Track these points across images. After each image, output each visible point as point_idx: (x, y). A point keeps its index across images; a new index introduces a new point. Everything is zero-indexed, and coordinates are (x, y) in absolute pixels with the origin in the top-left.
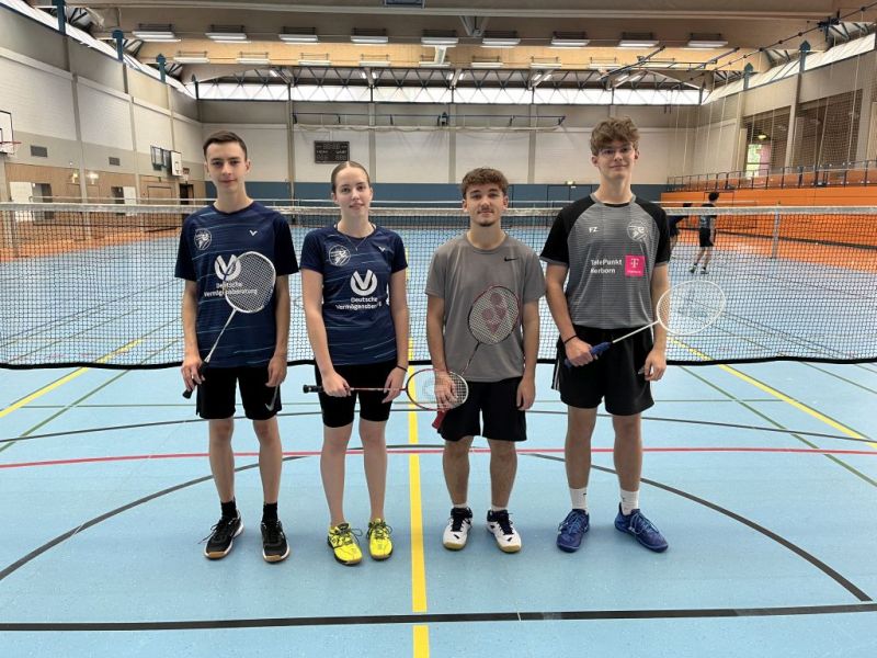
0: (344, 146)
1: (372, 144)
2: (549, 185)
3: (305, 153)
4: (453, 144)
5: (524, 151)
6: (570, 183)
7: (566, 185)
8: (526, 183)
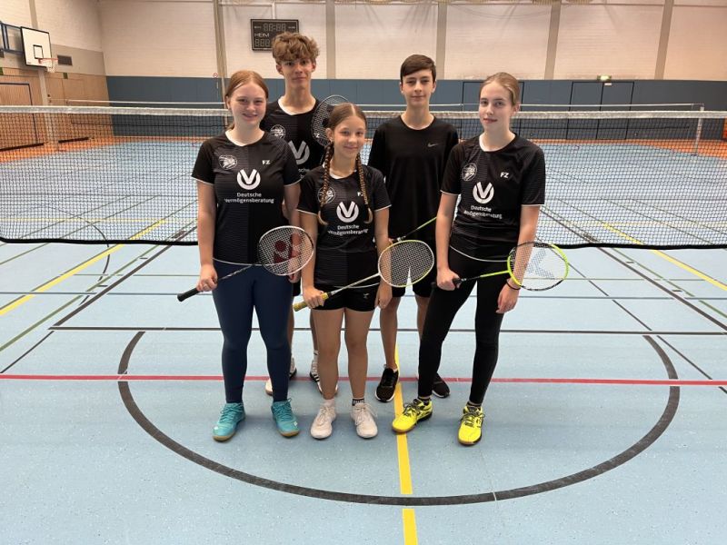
0: (292, 25)
1: (331, 23)
2: (574, 82)
3: (239, 36)
4: (442, 23)
5: (543, 33)
6: (604, 78)
7: (598, 81)
8: (542, 78)
